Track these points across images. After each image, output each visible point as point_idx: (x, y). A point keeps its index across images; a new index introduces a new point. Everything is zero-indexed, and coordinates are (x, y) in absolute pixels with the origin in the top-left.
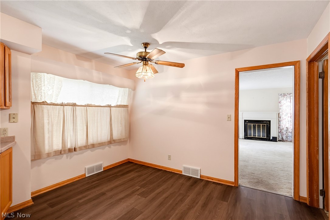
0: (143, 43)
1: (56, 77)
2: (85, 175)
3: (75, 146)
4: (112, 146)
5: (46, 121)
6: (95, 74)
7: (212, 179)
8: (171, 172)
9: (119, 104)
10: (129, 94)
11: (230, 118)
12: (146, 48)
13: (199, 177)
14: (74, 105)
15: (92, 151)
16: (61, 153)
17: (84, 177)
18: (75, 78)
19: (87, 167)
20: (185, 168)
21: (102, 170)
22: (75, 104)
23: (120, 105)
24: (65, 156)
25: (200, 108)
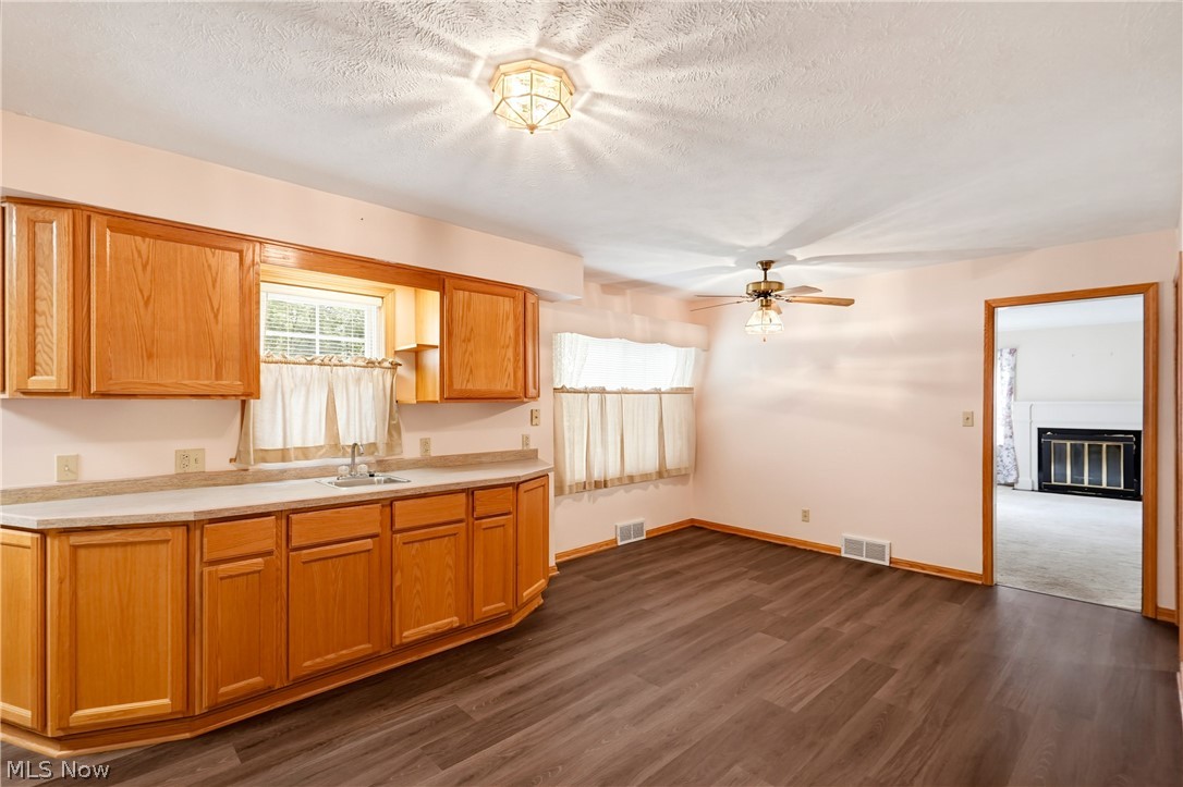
0: (762, 263)
1: (580, 336)
2: (616, 542)
3: (605, 477)
4: (661, 486)
5: (566, 424)
6: (639, 324)
7: (923, 567)
8: (811, 551)
9: (675, 386)
10: (696, 361)
11: (970, 420)
12: (765, 270)
13: (887, 564)
14: (603, 391)
15: (627, 492)
16: (585, 488)
17: (614, 545)
18: (608, 336)
19: (620, 524)
20: (848, 542)
21: (644, 537)
22: (604, 389)
23: (677, 389)
24: (586, 494)
25: (889, 396)
